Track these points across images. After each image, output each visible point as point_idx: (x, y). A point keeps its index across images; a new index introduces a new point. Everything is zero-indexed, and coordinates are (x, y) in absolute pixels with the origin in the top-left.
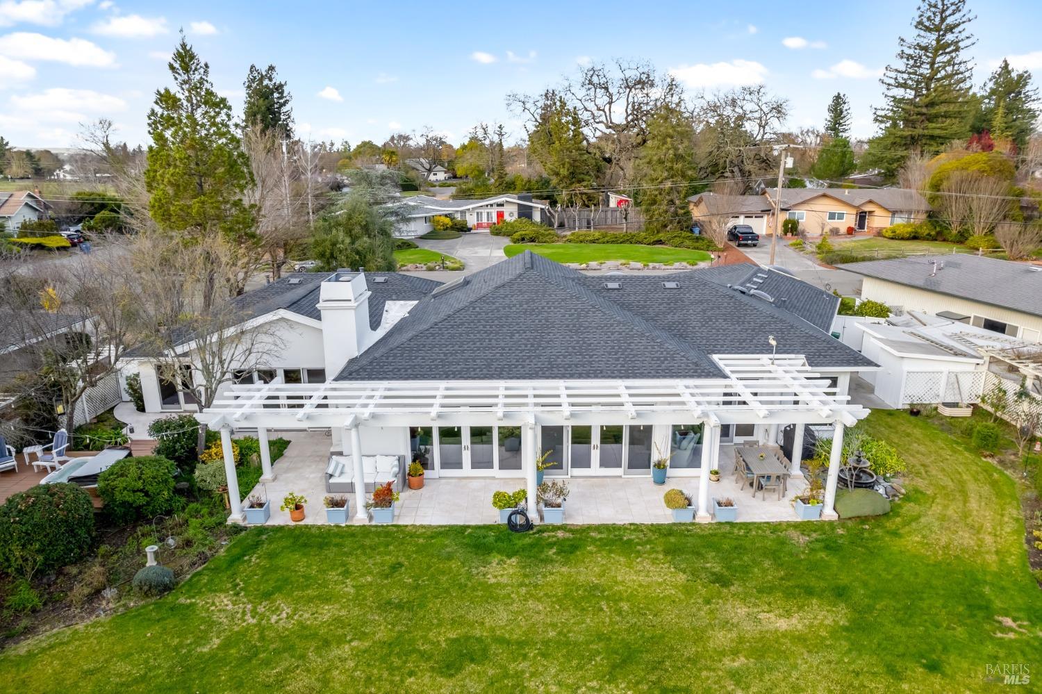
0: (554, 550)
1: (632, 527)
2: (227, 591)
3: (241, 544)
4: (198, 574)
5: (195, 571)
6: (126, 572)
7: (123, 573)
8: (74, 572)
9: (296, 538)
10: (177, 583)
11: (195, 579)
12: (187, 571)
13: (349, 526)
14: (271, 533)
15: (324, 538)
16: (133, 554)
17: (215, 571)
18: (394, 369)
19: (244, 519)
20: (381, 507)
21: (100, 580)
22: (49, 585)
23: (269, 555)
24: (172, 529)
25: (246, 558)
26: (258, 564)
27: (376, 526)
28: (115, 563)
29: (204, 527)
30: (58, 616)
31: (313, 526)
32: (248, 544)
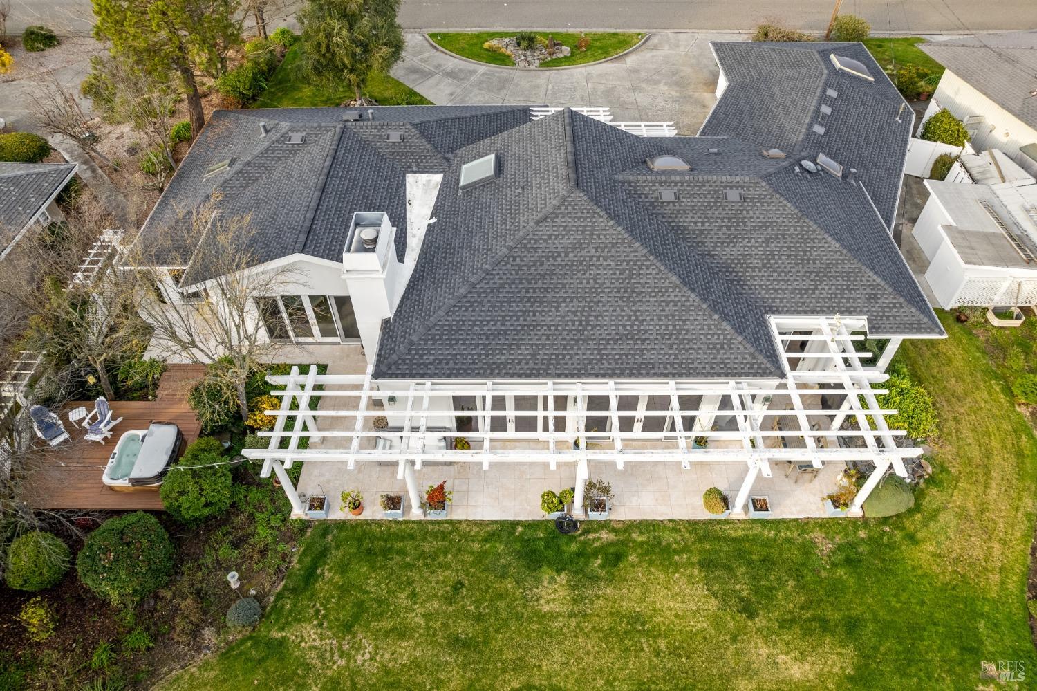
0: (599, 561)
1: (671, 525)
2: (309, 620)
3: (311, 549)
4: (280, 596)
5: (277, 591)
6: (215, 594)
7: (212, 596)
8: (169, 596)
9: (360, 540)
10: (263, 608)
11: (279, 604)
12: (270, 590)
13: (407, 522)
14: (335, 532)
15: (386, 541)
16: (214, 567)
17: (294, 591)
18: (434, 360)
19: (306, 515)
20: (436, 509)
21: (197, 615)
22: (152, 612)
23: (339, 567)
24: (242, 529)
25: (319, 571)
26: (331, 580)
27: (432, 522)
28: (202, 582)
29: (272, 527)
30: (171, 654)
31: (373, 521)
32: (317, 549)
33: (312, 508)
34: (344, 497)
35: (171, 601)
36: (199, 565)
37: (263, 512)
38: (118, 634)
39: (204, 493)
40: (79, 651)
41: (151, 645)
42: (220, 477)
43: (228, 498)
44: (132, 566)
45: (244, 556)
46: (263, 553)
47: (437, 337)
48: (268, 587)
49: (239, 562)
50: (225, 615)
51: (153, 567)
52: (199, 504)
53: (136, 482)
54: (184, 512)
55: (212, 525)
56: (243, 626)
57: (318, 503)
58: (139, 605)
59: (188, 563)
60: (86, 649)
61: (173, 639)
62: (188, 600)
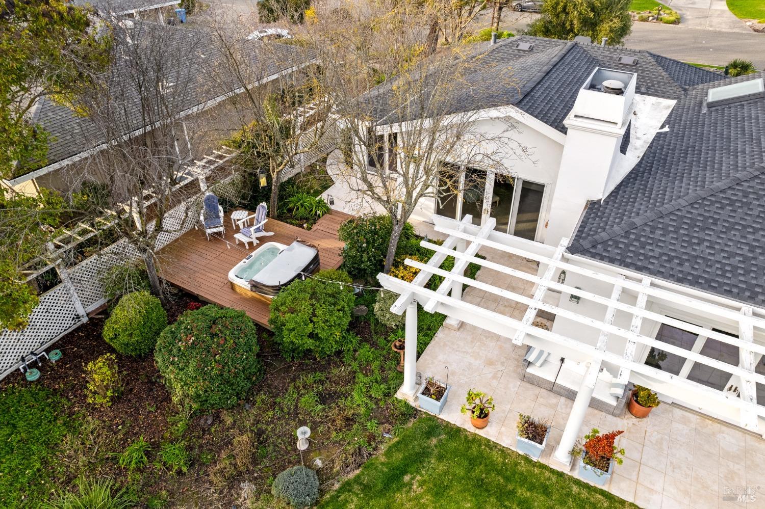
3: (406, 445)
4: (347, 487)
5: (345, 479)
6: (275, 446)
7: (272, 447)
8: (229, 422)
9: (472, 462)
10: (322, 492)
11: (342, 497)
12: (338, 473)
13: (543, 467)
14: (443, 437)
15: (507, 479)
16: (289, 413)
17: (366, 488)
18: (661, 254)
19: (416, 398)
20: (595, 466)
21: (245, 460)
22: (204, 431)
23: (435, 485)
24: (337, 383)
25: (407, 478)
26: (418, 498)
27: (578, 482)
28: (268, 423)
29: (370, 396)
30: (197, 493)
31: (496, 445)
32: (414, 448)
33: (426, 392)
34: (470, 397)
35: (228, 429)
36: (275, 403)
37: (367, 376)
38: (162, 438)
39: (315, 319)
40: (120, 436)
41: (185, 469)
42: (339, 310)
43: (336, 342)
44: (205, 362)
45: (327, 416)
46: (349, 421)
47: (671, 229)
48: (337, 469)
49: (318, 420)
50: (275, 477)
51: (226, 374)
52: (304, 329)
53: (256, 286)
54: (285, 333)
55: (307, 365)
56: (289, 504)
57: (436, 391)
58: (196, 415)
59: (265, 394)
60: (127, 438)
61: (208, 475)
62: (245, 437)
